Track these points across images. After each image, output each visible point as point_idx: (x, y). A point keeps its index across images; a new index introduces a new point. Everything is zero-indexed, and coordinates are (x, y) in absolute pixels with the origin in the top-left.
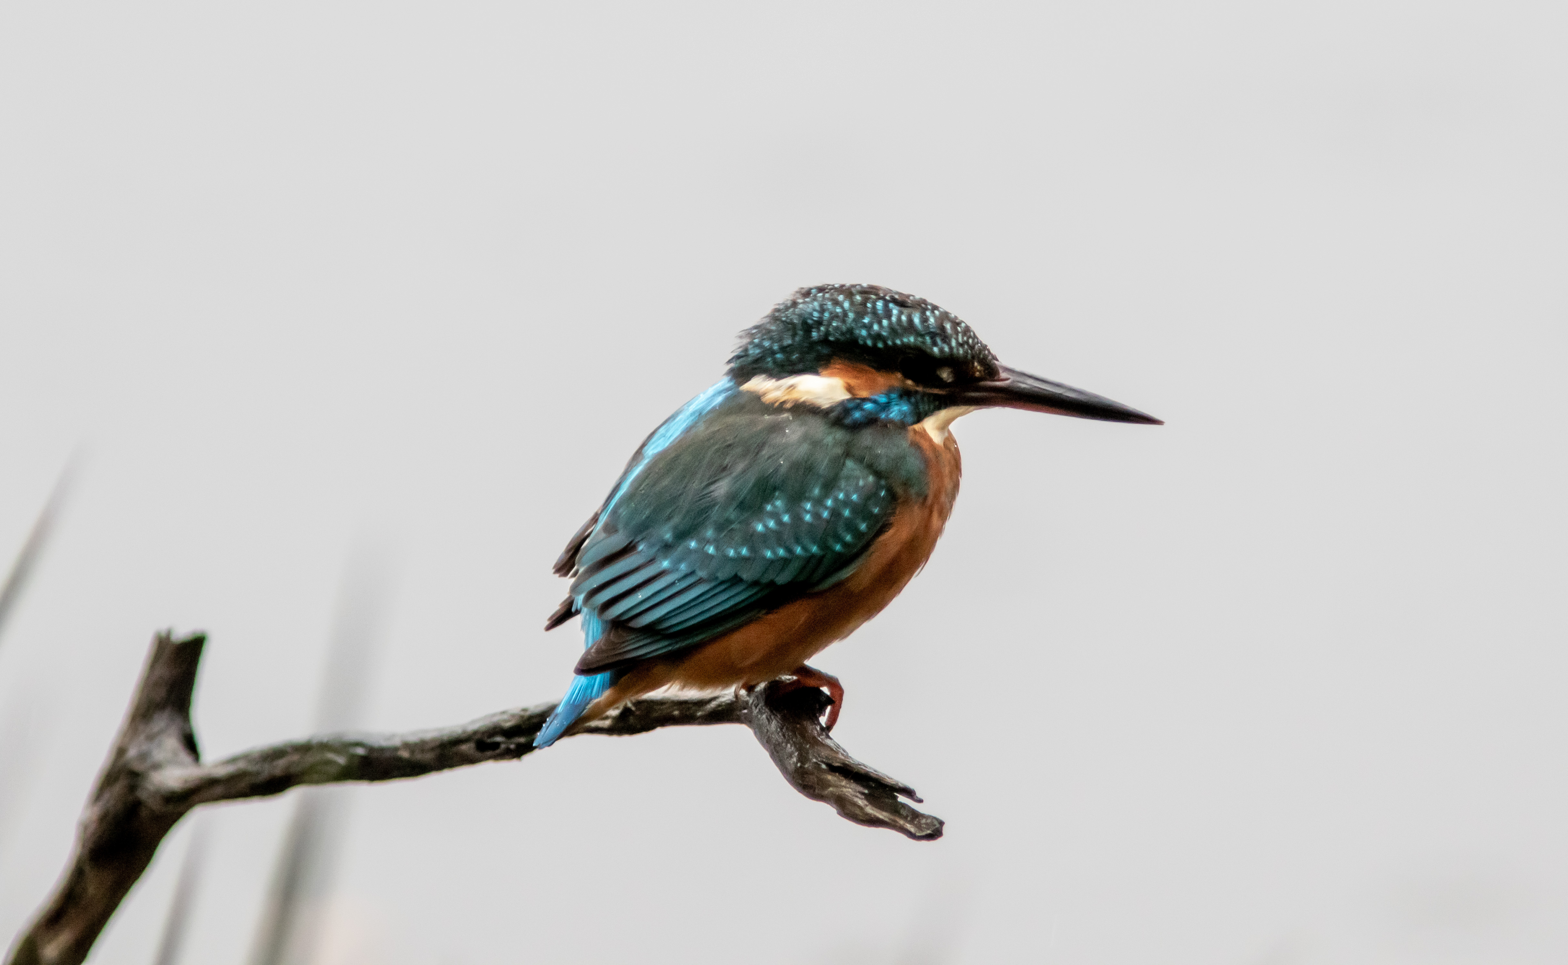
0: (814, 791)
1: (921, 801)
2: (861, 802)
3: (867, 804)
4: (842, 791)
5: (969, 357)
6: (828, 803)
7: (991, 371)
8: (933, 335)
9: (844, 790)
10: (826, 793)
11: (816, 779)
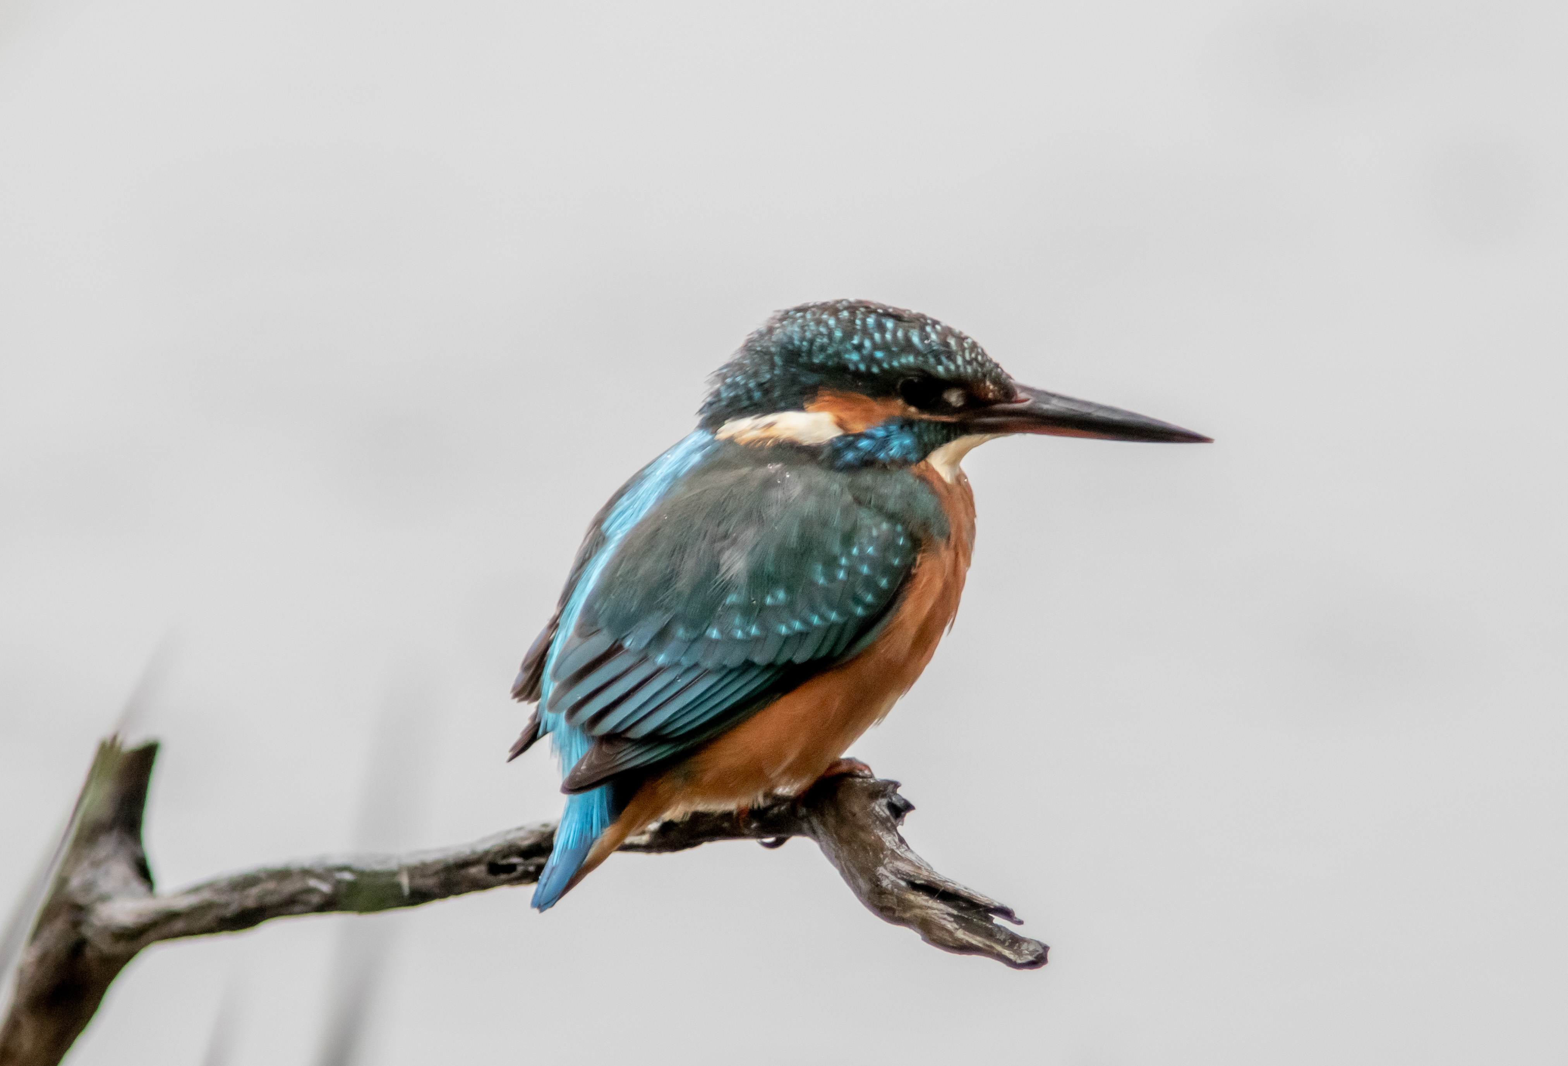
0: (894, 913)
1: (1020, 923)
2: (951, 926)
3: (957, 927)
4: (927, 913)
5: (980, 375)
6: (910, 928)
7: (1007, 392)
8: (937, 355)
9: (930, 911)
10: (907, 915)
11: (895, 900)
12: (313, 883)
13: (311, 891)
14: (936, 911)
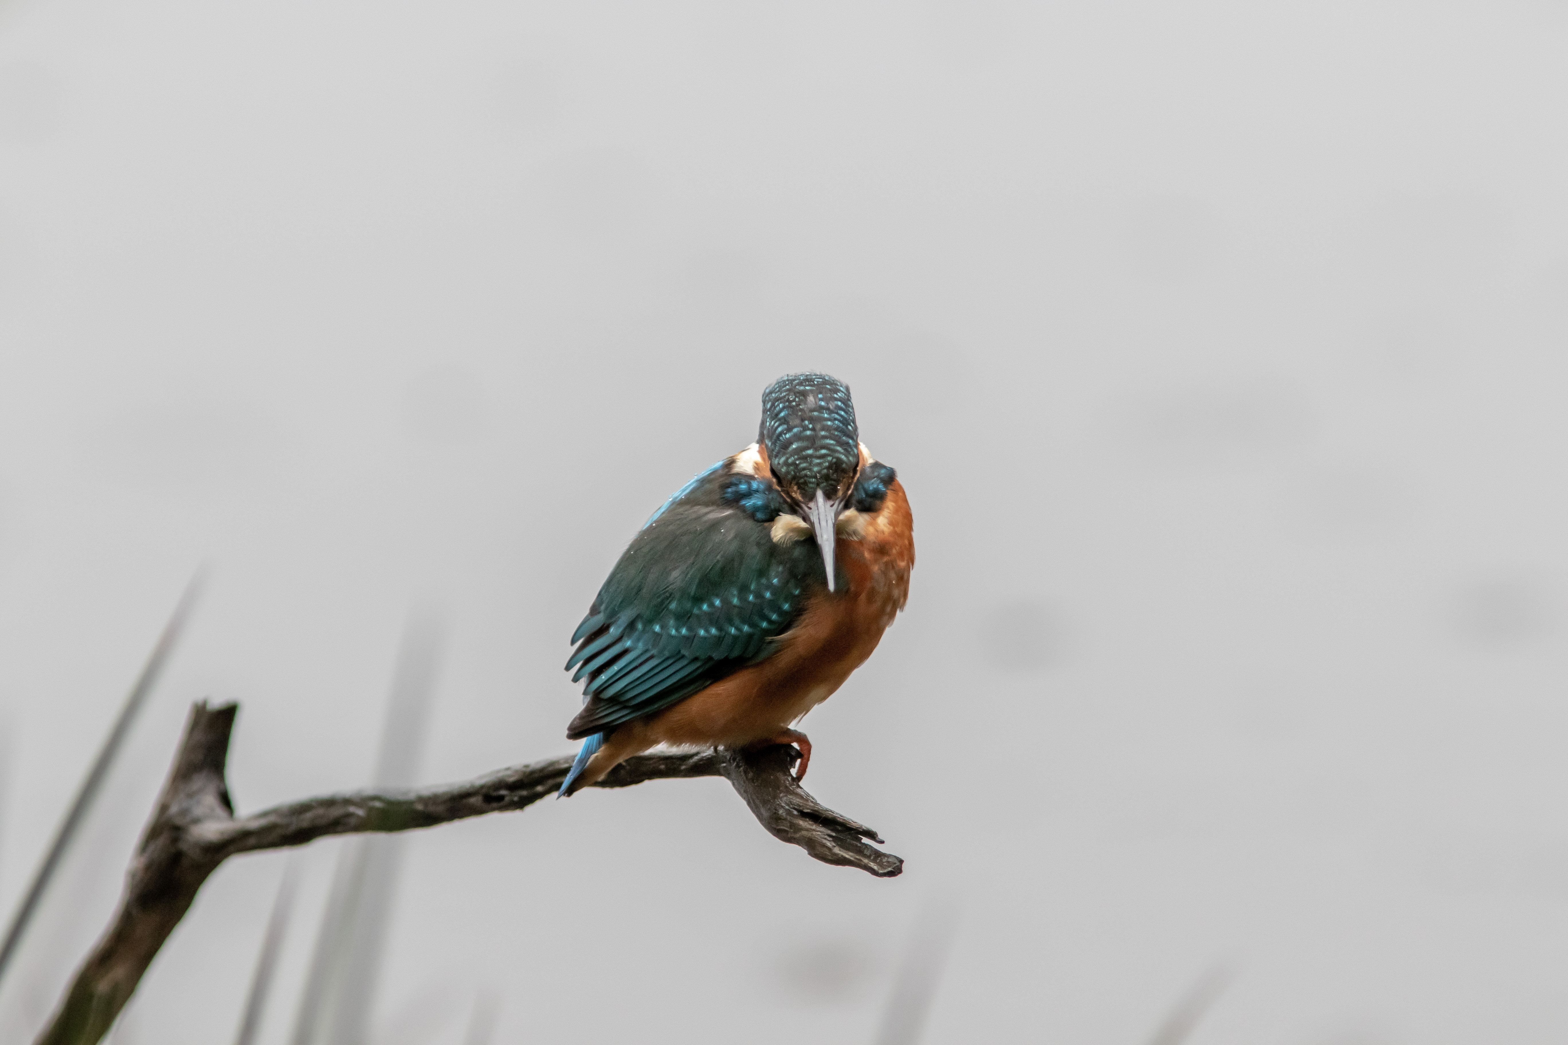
0: (787, 834)
1: (882, 842)
2: (829, 844)
3: (834, 844)
6: (799, 845)
9: (814, 833)
10: (797, 835)
11: (789, 824)
12: (352, 809)
13: (349, 815)
14: (819, 833)
